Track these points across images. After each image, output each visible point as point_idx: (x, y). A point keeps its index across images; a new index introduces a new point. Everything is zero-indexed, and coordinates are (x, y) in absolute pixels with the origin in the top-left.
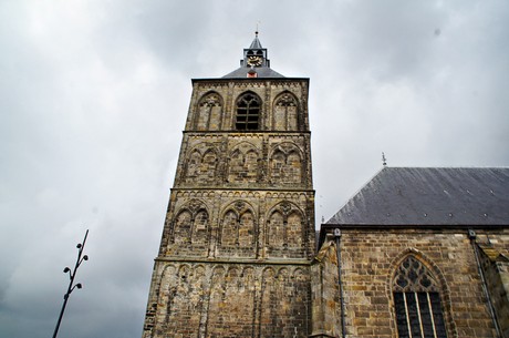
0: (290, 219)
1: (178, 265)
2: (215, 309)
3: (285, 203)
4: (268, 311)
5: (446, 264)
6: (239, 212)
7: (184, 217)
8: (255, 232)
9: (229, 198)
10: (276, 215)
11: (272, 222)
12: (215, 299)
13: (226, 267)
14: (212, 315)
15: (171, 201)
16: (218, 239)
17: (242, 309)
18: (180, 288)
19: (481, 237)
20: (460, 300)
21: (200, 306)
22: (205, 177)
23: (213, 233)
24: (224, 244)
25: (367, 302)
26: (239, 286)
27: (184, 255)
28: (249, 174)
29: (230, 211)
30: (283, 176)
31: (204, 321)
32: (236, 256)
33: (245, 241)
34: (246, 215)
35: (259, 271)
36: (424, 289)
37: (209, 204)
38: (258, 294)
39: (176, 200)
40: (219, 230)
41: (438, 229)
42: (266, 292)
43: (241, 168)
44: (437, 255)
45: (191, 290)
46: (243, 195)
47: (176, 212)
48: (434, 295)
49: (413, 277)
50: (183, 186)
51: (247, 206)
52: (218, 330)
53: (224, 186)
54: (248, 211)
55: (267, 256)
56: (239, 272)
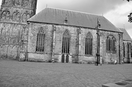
0: (28, 15)
1: (3, 23)
2: (11, 32)
3: (27, 11)
4: (21, 33)
5: (47, 30)
6: (17, 13)
7: (4, 13)
8: (20, 17)
9: (15, 9)
10: (25, 14)
11: (24, 15)
12: (11, 31)
13: (13, 24)
14: (10, 34)
15: (1, 8)
16: (12, 18)
17: (16, 33)
18: (4, 28)
19: (55, 26)
20: (48, 36)
21: (8, 32)
22: (10, 3)
23: (11, 17)
24: (13, 19)
25: (32, 35)
26: (16, 28)
27: (4, 21)
28: (20, 4)
29: (15, 12)
30: (27, 5)
31: (8, 35)
32: (15, 22)
33: (18, 19)
34: (18, 13)
35: (20, 25)
36: (43, 34)
37: (10, 10)
38: (19, 30)
39: (2, 8)
40: (12, 16)
41: (47, 24)
42: (21, 30)
43: (18, 2)
44: (46, 28)
45: (6, 29)
46: (18, 9)
47: (2, 11)
48: (44, 35)
49: (41, 31)
50: (4, 5)
51: (19, 11)
52: (11, 36)
53: (14, 6)
54: (19, 13)
55: (22, 22)
56: (16, 26)
